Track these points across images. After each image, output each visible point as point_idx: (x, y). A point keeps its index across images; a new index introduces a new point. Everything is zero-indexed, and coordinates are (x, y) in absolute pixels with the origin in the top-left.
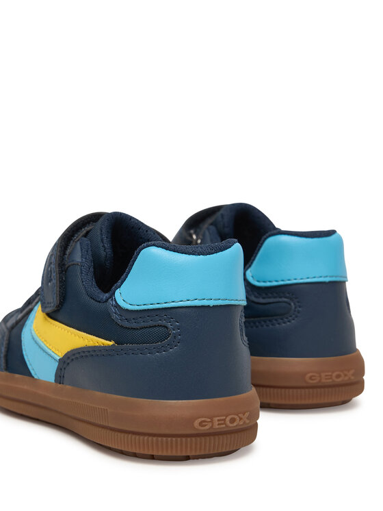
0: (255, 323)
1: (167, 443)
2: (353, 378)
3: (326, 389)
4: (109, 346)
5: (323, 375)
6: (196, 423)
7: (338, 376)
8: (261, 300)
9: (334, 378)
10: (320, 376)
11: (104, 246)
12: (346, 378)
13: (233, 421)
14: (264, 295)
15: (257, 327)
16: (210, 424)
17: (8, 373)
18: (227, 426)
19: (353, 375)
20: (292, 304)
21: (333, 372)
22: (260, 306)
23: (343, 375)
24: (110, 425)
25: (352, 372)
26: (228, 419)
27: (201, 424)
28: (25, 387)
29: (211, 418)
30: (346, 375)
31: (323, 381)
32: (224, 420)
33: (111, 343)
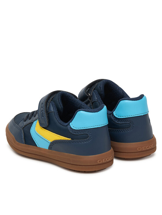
0: (118, 131)
1: (88, 168)
2: (153, 147)
3: (144, 152)
4: (69, 140)
5: (143, 147)
6: (98, 162)
7: (148, 147)
8: (120, 123)
9: (147, 148)
10: (142, 148)
11: (60, 105)
12: (151, 147)
13: (108, 159)
14: (121, 121)
15: (119, 132)
16: (102, 161)
17: (26, 145)
18: (106, 161)
19: (153, 146)
20: (131, 124)
21: (146, 146)
22: (119, 125)
23: (149, 146)
24: (71, 163)
25: (152, 145)
26: (107, 159)
27: (99, 161)
28: (35, 150)
29: (102, 159)
30: (150, 146)
31: (143, 149)
32: (106, 159)
33: (70, 139)
